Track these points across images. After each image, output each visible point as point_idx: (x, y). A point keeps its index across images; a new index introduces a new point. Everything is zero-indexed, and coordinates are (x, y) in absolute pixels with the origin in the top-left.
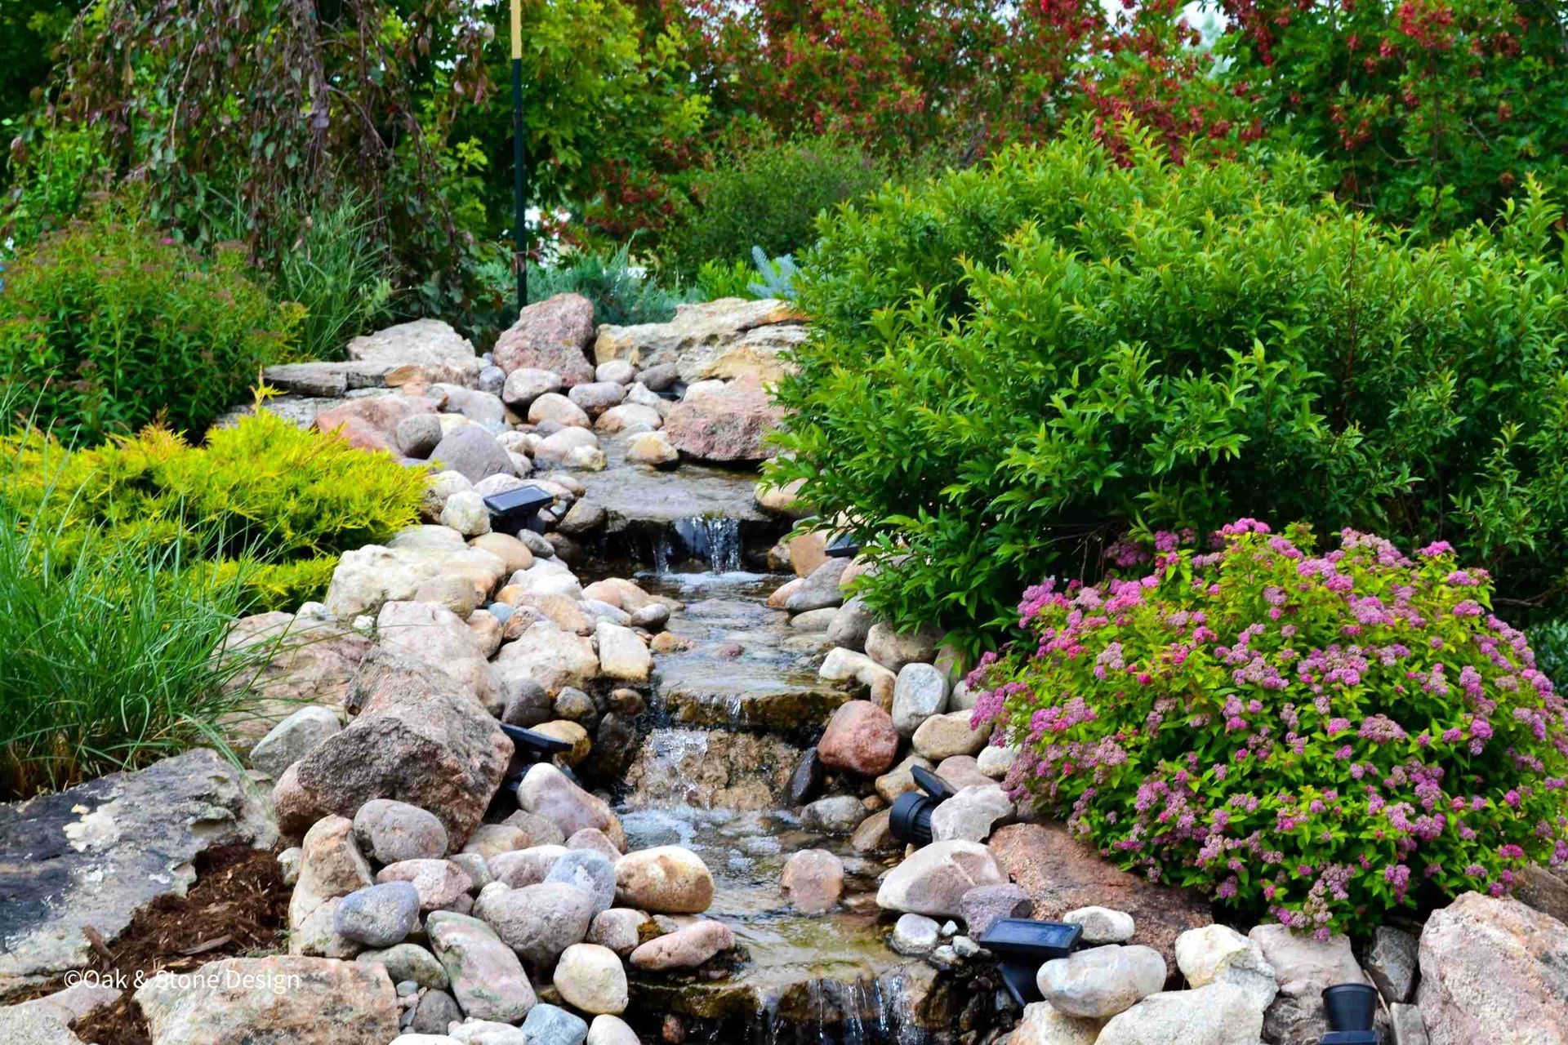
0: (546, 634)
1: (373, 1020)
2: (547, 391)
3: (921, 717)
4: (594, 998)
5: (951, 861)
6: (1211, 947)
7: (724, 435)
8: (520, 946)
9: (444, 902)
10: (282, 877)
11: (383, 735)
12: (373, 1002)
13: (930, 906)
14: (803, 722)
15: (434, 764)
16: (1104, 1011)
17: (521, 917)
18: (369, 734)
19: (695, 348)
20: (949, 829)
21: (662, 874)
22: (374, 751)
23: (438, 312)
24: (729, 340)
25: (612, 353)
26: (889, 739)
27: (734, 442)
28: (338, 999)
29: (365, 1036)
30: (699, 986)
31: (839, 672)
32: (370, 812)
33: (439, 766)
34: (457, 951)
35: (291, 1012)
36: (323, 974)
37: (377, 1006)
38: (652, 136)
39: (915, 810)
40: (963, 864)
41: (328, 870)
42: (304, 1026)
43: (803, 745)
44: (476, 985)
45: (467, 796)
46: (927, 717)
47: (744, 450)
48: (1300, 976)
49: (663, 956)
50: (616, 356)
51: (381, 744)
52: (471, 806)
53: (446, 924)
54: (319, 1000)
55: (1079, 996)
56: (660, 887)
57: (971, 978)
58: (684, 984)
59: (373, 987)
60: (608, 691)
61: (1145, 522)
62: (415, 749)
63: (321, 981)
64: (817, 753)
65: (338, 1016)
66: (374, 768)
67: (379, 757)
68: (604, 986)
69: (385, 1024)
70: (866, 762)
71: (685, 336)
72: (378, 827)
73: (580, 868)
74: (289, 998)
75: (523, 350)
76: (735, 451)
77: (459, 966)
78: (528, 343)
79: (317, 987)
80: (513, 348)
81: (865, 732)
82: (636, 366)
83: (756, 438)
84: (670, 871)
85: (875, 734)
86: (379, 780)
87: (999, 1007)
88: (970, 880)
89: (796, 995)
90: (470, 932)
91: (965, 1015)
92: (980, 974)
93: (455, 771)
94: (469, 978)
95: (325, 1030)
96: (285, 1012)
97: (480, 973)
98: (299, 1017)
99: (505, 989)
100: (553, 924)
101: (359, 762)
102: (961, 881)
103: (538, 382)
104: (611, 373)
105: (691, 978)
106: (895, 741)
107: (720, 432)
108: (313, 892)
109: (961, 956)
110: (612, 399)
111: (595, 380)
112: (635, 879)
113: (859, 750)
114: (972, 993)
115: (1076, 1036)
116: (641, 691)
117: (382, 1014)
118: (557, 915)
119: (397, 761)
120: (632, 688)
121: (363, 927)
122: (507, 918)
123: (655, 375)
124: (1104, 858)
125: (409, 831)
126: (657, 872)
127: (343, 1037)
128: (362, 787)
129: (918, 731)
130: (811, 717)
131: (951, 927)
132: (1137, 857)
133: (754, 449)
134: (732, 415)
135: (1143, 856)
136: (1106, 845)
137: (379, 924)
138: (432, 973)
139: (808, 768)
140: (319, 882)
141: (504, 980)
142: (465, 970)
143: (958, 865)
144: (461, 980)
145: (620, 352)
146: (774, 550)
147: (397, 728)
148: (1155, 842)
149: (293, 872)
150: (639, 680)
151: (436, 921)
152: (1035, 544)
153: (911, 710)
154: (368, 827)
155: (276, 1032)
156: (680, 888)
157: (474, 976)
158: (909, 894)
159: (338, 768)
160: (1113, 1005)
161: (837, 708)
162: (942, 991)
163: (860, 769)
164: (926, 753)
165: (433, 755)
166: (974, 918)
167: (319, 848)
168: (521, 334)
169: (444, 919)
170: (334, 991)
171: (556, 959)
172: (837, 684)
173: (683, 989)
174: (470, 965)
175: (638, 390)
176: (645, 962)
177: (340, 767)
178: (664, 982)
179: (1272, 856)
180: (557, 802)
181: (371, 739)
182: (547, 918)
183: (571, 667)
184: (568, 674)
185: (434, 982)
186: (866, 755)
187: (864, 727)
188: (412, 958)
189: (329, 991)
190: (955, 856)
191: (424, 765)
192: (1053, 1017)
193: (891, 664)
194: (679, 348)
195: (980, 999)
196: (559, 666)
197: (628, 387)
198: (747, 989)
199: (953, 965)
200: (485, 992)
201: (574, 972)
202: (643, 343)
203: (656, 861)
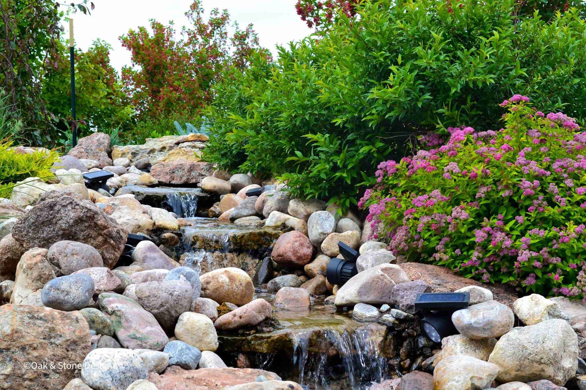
0: (126, 211)
1: (75, 343)
2: (93, 167)
3: (325, 234)
4: (200, 341)
5: (381, 273)
6: (536, 304)
7: (179, 173)
8: (156, 311)
9: (107, 289)
10: (2, 294)
11: (64, 206)
12: (74, 332)
13: (371, 298)
14: (261, 246)
15: (93, 224)
16: (496, 333)
17: (156, 293)
18: (55, 205)
19: (156, 153)
20: (370, 265)
21: (227, 280)
22: (59, 215)
23: (41, 144)
24: (171, 148)
25: (120, 155)
26: (308, 247)
27: (183, 175)
28: (52, 330)
29: (70, 353)
30: (257, 335)
31: (276, 222)
32: (57, 247)
33: (96, 225)
34: (118, 313)
35: (23, 337)
36: (42, 315)
37: (77, 333)
38: (112, 121)
39: (341, 266)
40: (388, 274)
41: (35, 274)
42: (31, 346)
43: (261, 258)
44: (132, 332)
45: (112, 242)
46: (328, 234)
47: (188, 179)
48: (579, 321)
49: (236, 319)
50: (121, 157)
51: (62, 211)
52: (114, 248)
53: (111, 299)
54: (40, 330)
55: (481, 325)
56: (226, 287)
57: (403, 330)
58: (249, 335)
59: (74, 324)
60: (160, 235)
61: (442, 123)
62: (82, 214)
63: (41, 319)
64: (270, 259)
65: (52, 340)
66: (58, 225)
67: (61, 218)
68: (206, 334)
69: (83, 345)
70: (299, 258)
71: (151, 148)
72: (63, 254)
73: (182, 276)
74: (21, 328)
75: (81, 153)
76: (184, 179)
77: (120, 322)
78: (83, 150)
79: (38, 322)
80: (77, 152)
81: (297, 244)
82: (131, 160)
83: (193, 173)
84: (232, 279)
85: (302, 245)
86: (61, 233)
87: (421, 346)
88: (393, 282)
89: (314, 338)
90: (126, 303)
91: (402, 351)
92: (408, 328)
93: (105, 227)
94: (127, 329)
95: (45, 349)
96: (18, 337)
97: (134, 325)
98: (28, 339)
99: (149, 333)
100: (174, 298)
101: (49, 222)
102: (388, 282)
103: (90, 163)
104: (120, 162)
105: (253, 331)
106: (311, 248)
107: (177, 172)
108: (26, 287)
109: (397, 319)
110: (121, 172)
111: (113, 165)
112: (211, 284)
113: (295, 252)
114: (405, 339)
115: (477, 351)
116: (176, 234)
117: (81, 338)
118: (176, 293)
119: (72, 221)
120: (172, 233)
121: (62, 297)
122: (148, 294)
123: (140, 162)
124: (456, 274)
125: (82, 255)
126: (224, 279)
127: (56, 353)
128: (50, 238)
129: (324, 242)
130: (265, 244)
131: (385, 307)
132: (477, 269)
133: (192, 178)
134: (181, 165)
135: (480, 268)
136: (456, 267)
137: (72, 295)
138: (105, 325)
139: (266, 266)
140: (30, 281)
141: (149, 328)
142: (125, 324)
143: (386, 275)
144: (122, 330)
145: (123, 155)
146: (212, 208)
147: (71, 203)
148: (486, 260)
149: (8, 291)
150: (175, 229)
151: (104, 298)
152: (380, 144)
153: (320, 231)
154: (57, 254)
155: (12, 350)
156: (237, 288)
157: (130, 327)
158: (359, 292)
159: (37, 226)
160: (501, 329)
161: (277, 238)
162: (390, 337)
163: (296, 262)
164: (328, 253)
165: (92, 218)
166: (403, 297)
167: (30, 262)
168: (80, 147)
169: (110, 296)
170: (49, 325)
171: (176, 320)
172: (276, 227)
173: (249, 338)
174: (127, 320)
175: (132, 168)
176: (225, 324)
177: (38, 225)
178: (237, 335)
179: (556, 260)
180: (154, 259)
181: (56, 208)
182: (171, 294)
183: (141, 224)
184: (139, 227)
185: (106, 331)
186: (299, 255)
187: (296, 241)
188: (93, 315)
189: (46, 324)
190: (382, 270)
191: (87, 224)
192: (463, 341)
193: (302, 216)
194: (149, 153)
195: (410, 342)
196: (135, 223)
197: (128, 168)
198: (286, 335)
199: (394, 323)
200: (138, 335)
201: (188, 326)
202: (133, 151)
203: (223, 273)
